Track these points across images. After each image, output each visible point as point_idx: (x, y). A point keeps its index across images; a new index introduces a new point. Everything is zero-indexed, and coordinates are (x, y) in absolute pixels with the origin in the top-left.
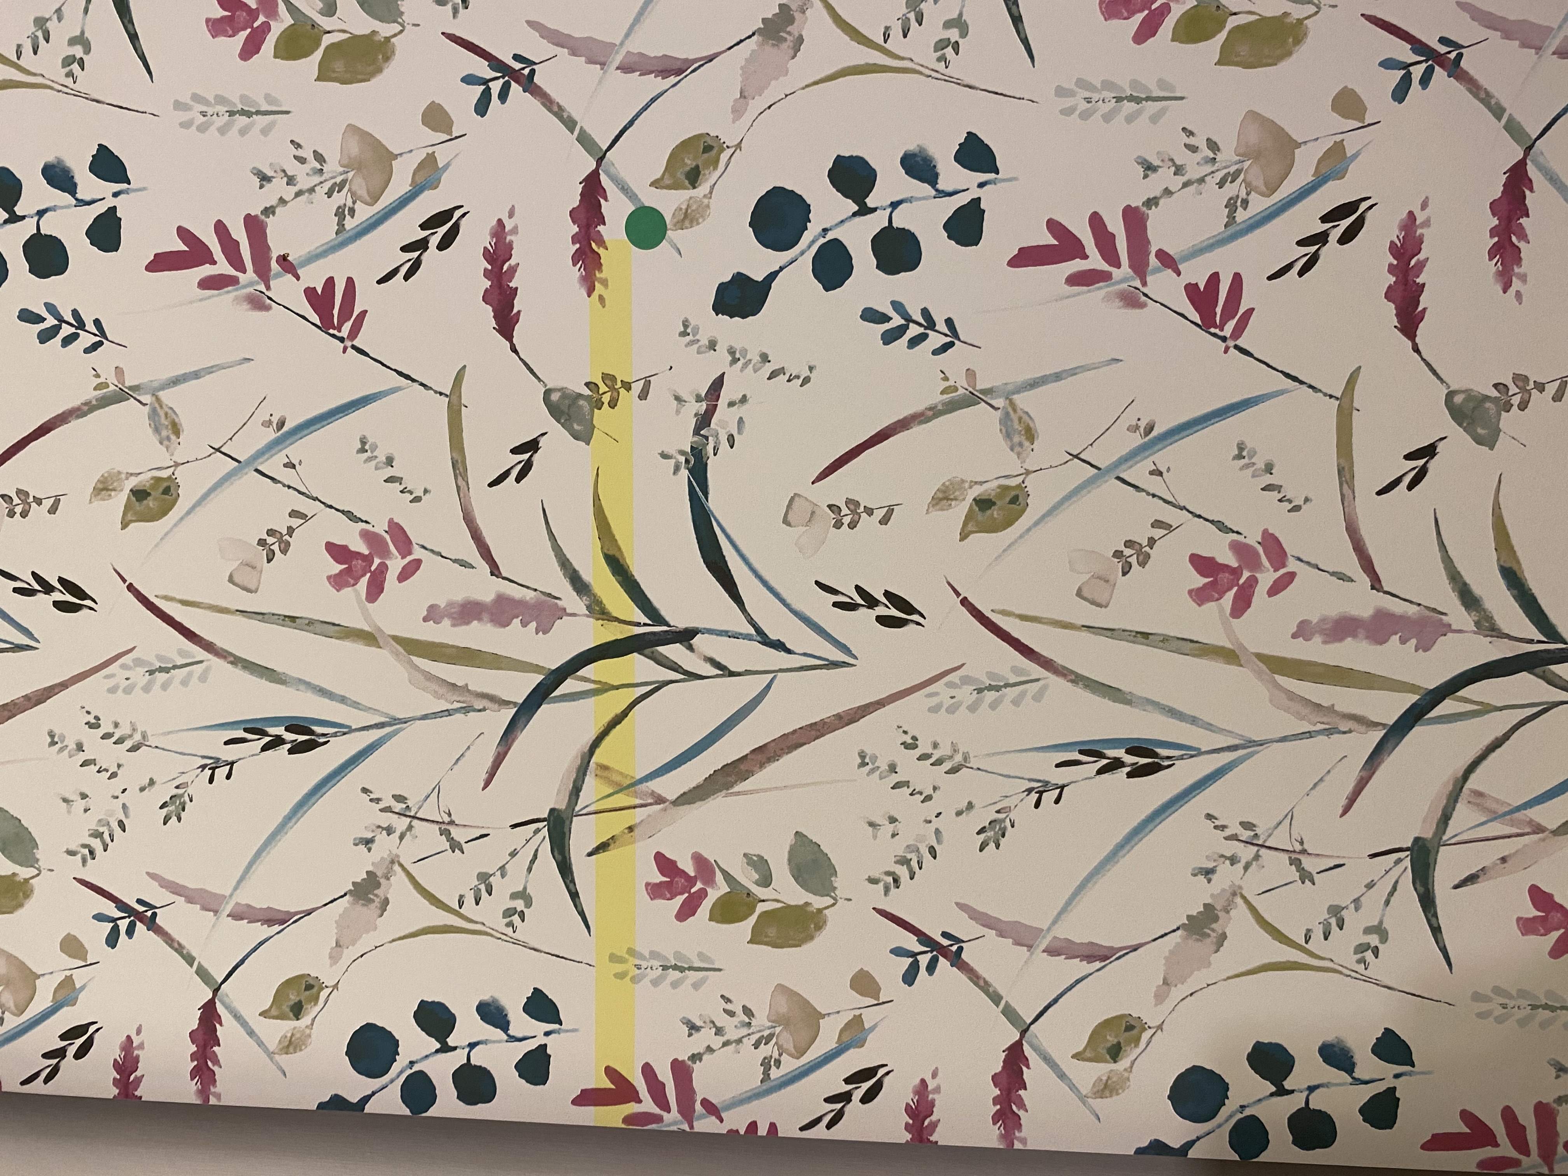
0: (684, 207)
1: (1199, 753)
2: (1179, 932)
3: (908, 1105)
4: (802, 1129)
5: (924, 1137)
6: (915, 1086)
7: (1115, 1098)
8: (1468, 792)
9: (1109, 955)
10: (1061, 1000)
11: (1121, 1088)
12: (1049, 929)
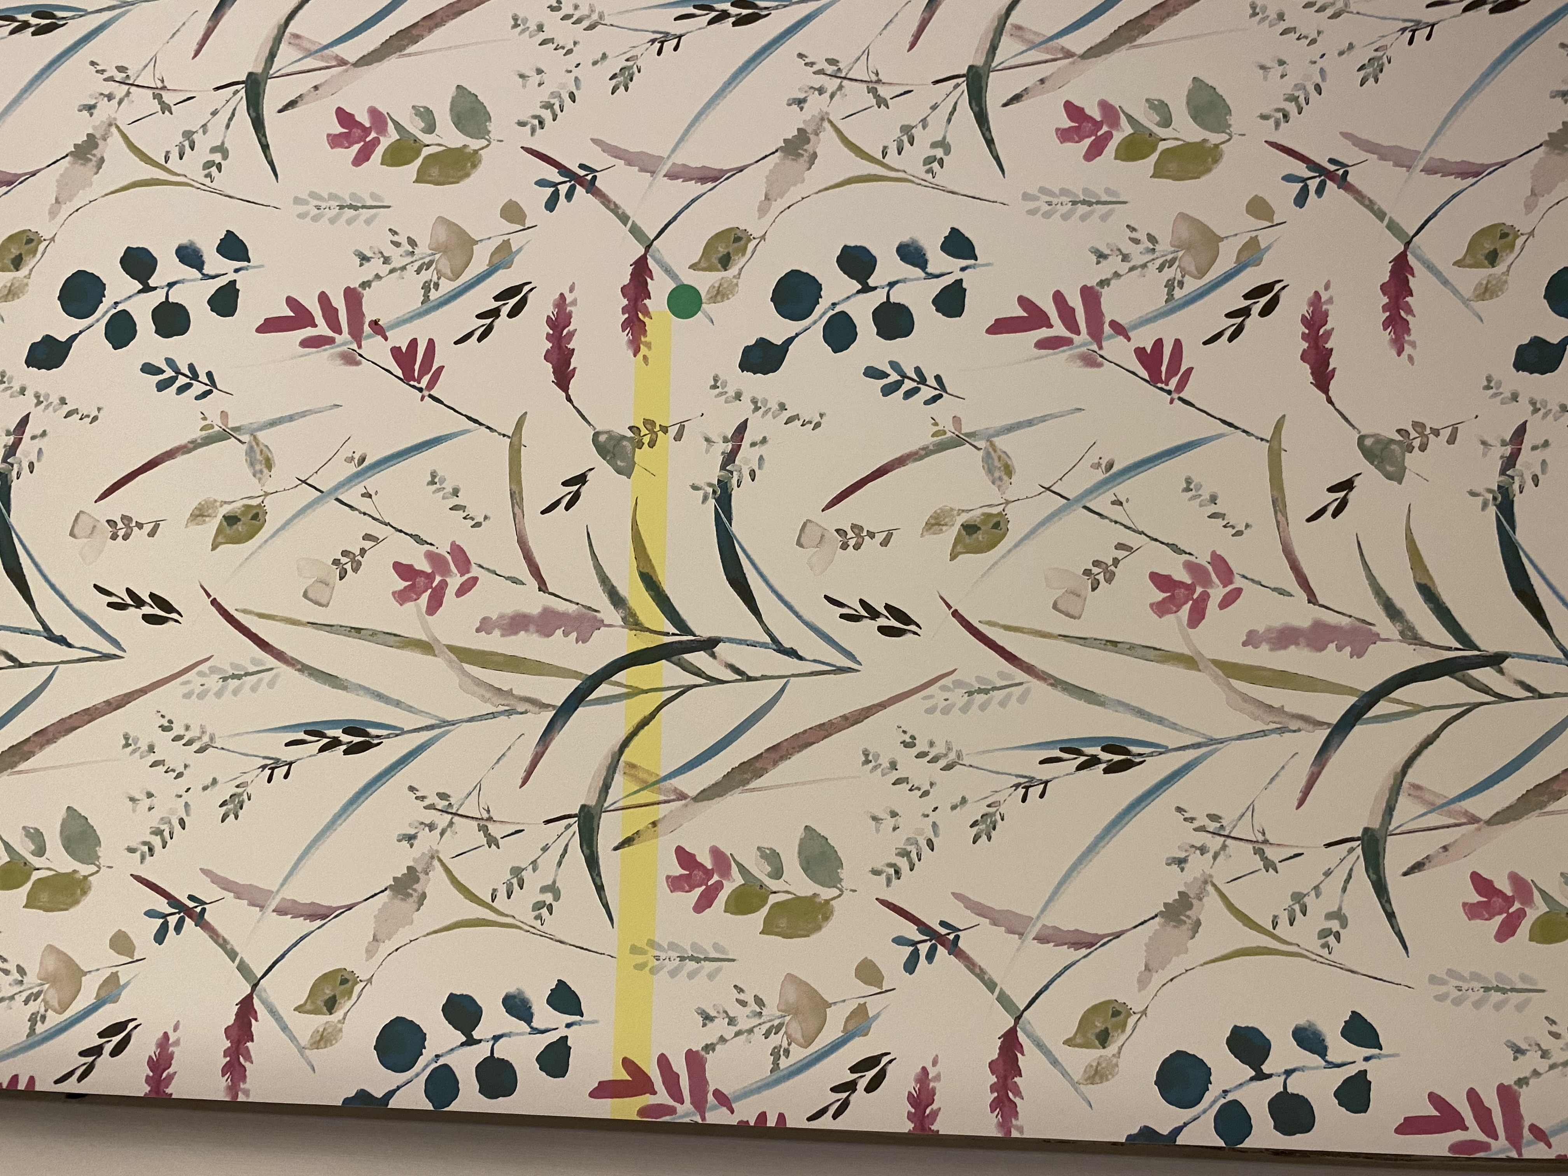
0: (717, 285)
1: (1167, 750)
2: (1157, 919)
3: (910, 1093)
4: (810, 1119)
5: (926, 1126)
6: (917, 1075)
7: (1105, 1084)
8: (1408, 786)
9: (1094, 942)
10: (1051, 987)
11: (1110, 1074)
12: (1038, 917)
